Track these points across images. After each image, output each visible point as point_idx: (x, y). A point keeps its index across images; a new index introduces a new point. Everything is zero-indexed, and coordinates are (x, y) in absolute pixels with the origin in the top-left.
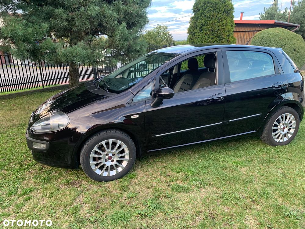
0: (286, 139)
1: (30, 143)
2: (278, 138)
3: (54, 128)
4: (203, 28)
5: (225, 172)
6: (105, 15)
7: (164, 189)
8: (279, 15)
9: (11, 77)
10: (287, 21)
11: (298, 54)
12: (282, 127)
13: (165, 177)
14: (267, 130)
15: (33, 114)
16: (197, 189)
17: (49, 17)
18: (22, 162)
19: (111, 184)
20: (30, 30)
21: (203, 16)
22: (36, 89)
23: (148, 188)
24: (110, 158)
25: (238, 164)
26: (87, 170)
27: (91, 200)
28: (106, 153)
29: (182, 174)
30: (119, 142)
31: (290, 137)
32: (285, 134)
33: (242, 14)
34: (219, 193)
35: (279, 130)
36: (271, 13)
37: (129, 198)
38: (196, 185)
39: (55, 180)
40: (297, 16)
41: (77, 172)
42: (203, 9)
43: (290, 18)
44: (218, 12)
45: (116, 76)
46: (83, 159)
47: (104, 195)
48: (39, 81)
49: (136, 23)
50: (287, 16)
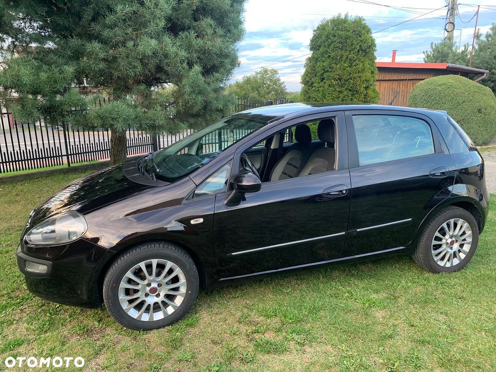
0: (456, 262)
1: (22, 263)
2: (443, 259)
3: (62, 238)
4: (325, 75)
5: (349, 317)
6: (167, 54)
7: (241, 346)
8: (455, 54)
9: (23, 147)
10: (469, 64)
11: (486, 117)
12: (449, 241)
13: (246, 324)
14: (423, 246)
15: (33, 212)
16: (298, 347)
17: (77, 55)
18: (12, 291)
19: (153, 335)
20: (43, 76)
21: (326, 56)
22: (56, 167)
23: (214, 343)
24: (153, 291)
25: (373, 304)
26: (113, 311)
27: (115, 364)
28: (146, 282)
29: (277, 319)
30: (169, 265)
31: (463, 259)
32: (454, 253)
33: (394, 53)
34: (334, 356)
35: (444, 246)
36: (442, 52)
37: (180, 361)
38: (297, 339)
39: (62, 325)
40: (483, 56)
41: (100, 312)
42: (325, 46)
43: (473, 60)
44: (350, 51)
45: (178, 152)
46: (107, 292)
47: (139, 355)
48: (62, 156)
49: (218, 67)
50: (469, 57)
